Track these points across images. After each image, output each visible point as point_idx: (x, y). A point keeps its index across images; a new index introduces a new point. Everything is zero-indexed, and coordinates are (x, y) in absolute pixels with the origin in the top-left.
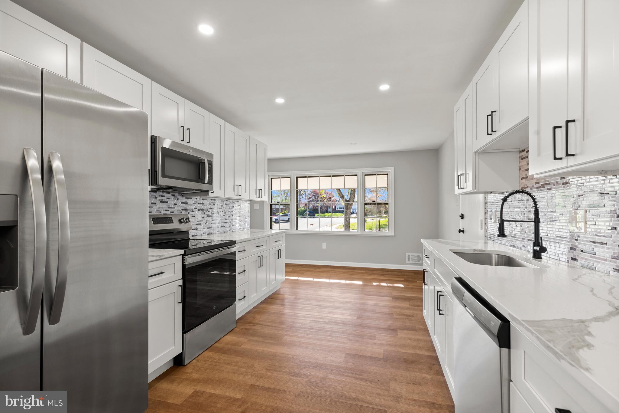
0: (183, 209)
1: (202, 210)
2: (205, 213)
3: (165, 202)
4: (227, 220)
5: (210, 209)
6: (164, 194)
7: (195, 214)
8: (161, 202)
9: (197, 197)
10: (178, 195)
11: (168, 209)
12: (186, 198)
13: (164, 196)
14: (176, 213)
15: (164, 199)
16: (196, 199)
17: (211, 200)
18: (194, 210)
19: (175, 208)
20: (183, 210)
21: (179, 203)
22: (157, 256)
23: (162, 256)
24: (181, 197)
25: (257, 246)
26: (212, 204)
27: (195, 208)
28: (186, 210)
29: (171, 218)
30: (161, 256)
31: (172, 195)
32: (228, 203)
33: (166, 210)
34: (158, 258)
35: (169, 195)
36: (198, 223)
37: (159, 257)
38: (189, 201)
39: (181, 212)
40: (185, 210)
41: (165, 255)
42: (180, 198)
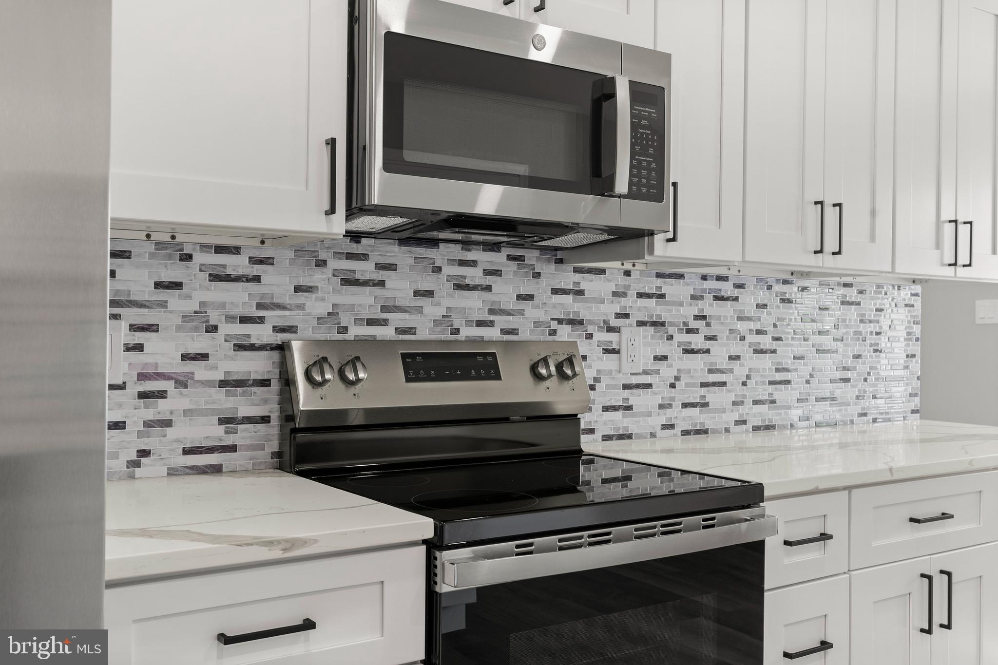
0: (562, 317)
1: (658, 324)
2: (670, 338)
3: (475, 288)
4: (786, 370)
5: (697, 317)
6: (470, 256)
7: (620, 343)
8: (459, 287)
9: (628, 266)
10: (538, 259)
11: (492, 318)
12: (577, 270)
13: (473, 264)
14: (525, 335)
15: (474, 275)
16: (627, 273)
17: (704, 278)
18: (614, 322)
19: (521, 312)
20: (560, 321)
21: (541, 289)
22: (269, 543)
23: (304, 542)
24: (553, 266)
25: (912, 520)
26: (709, 297)
27: (618, 316)
28: (576, 322)
29: (493, 355)
30: (292, 543)
31: (511, 258)
32: (792, 291)
33: (480, 324)
34: (276, 554)
35: (498, 259)
36: (635, 380)
37: (285, 550)
38: (590, 284)
39: (553, 332)
40: (571, 322)
41: (316, 541)
42: (548, 269)
